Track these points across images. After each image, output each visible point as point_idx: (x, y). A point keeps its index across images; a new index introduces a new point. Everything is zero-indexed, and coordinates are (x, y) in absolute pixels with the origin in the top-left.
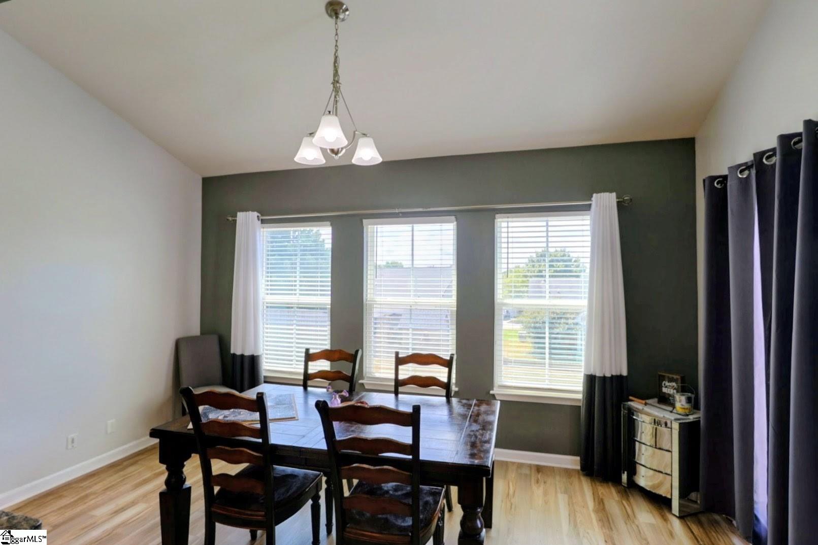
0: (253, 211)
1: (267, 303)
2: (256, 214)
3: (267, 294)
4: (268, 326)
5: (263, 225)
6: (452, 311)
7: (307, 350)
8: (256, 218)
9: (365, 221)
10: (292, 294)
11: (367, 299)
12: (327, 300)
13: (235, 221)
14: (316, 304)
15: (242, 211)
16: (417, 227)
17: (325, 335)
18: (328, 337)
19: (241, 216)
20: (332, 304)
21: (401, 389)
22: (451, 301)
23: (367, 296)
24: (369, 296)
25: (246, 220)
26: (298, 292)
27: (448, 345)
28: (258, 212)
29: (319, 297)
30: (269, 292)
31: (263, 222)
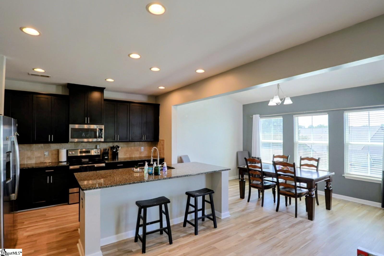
0: (258, 114)
1: (262, 142)
2: (259, 115)
3: (262, 139)
4: (263, 149)
5: (261, 118)
6: (327, 146)
7: (274, 155)
8: (259, 116)
9: (294, 116)
10: (270, 139)
11: (295, 142)
12: (282, 141)
13: (252, 118)
14: (278, 143)
15: (255, 114)
16: (313, 116)
17: (281, 151)
18: (282, 152)
19: (254, 116)
20: (283, 143)
21: (302, 167)
22: (327, 142)
23: (295, 140)
24: (296, 140)
25: (256, 117)
26: (272, 139)
27: (326, 158)
28: (259, 114)
29: (279, 140)
30: (263, 139)
31: (261, 117)
